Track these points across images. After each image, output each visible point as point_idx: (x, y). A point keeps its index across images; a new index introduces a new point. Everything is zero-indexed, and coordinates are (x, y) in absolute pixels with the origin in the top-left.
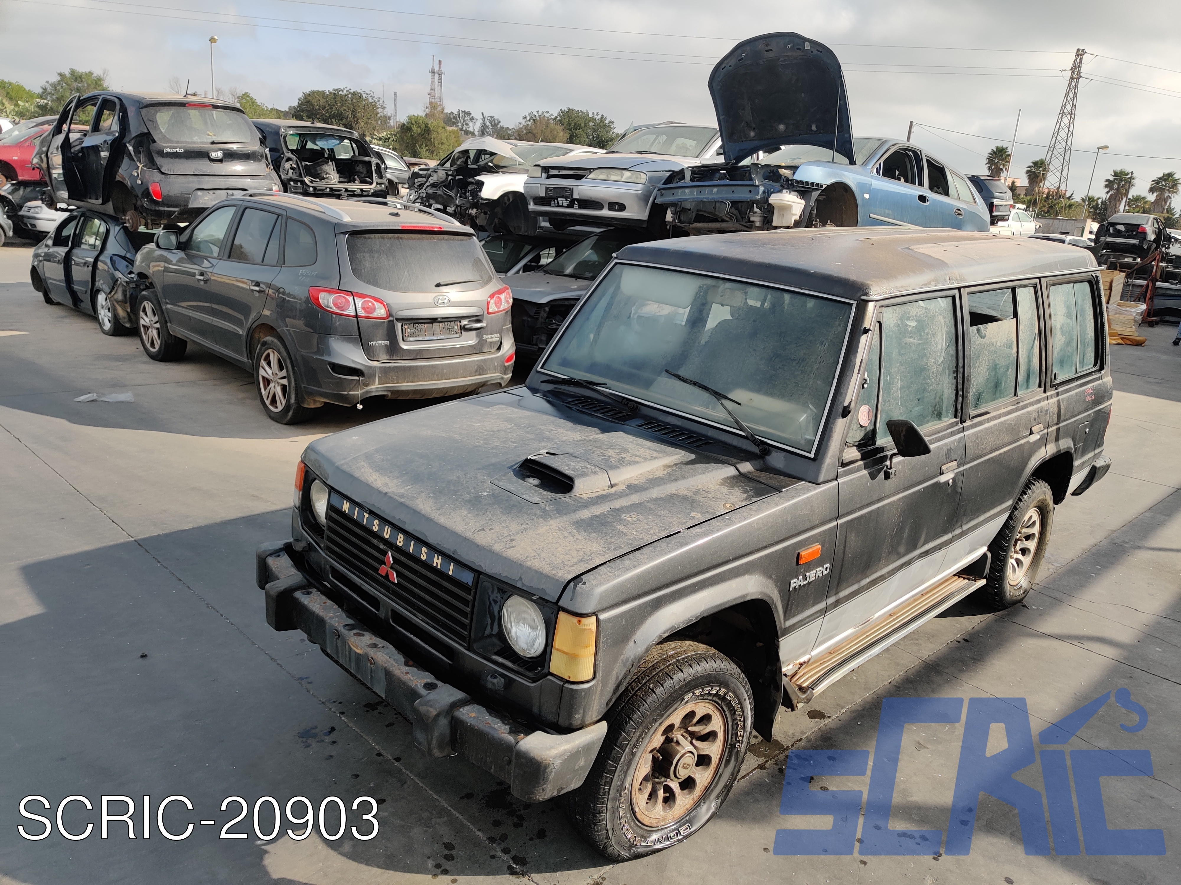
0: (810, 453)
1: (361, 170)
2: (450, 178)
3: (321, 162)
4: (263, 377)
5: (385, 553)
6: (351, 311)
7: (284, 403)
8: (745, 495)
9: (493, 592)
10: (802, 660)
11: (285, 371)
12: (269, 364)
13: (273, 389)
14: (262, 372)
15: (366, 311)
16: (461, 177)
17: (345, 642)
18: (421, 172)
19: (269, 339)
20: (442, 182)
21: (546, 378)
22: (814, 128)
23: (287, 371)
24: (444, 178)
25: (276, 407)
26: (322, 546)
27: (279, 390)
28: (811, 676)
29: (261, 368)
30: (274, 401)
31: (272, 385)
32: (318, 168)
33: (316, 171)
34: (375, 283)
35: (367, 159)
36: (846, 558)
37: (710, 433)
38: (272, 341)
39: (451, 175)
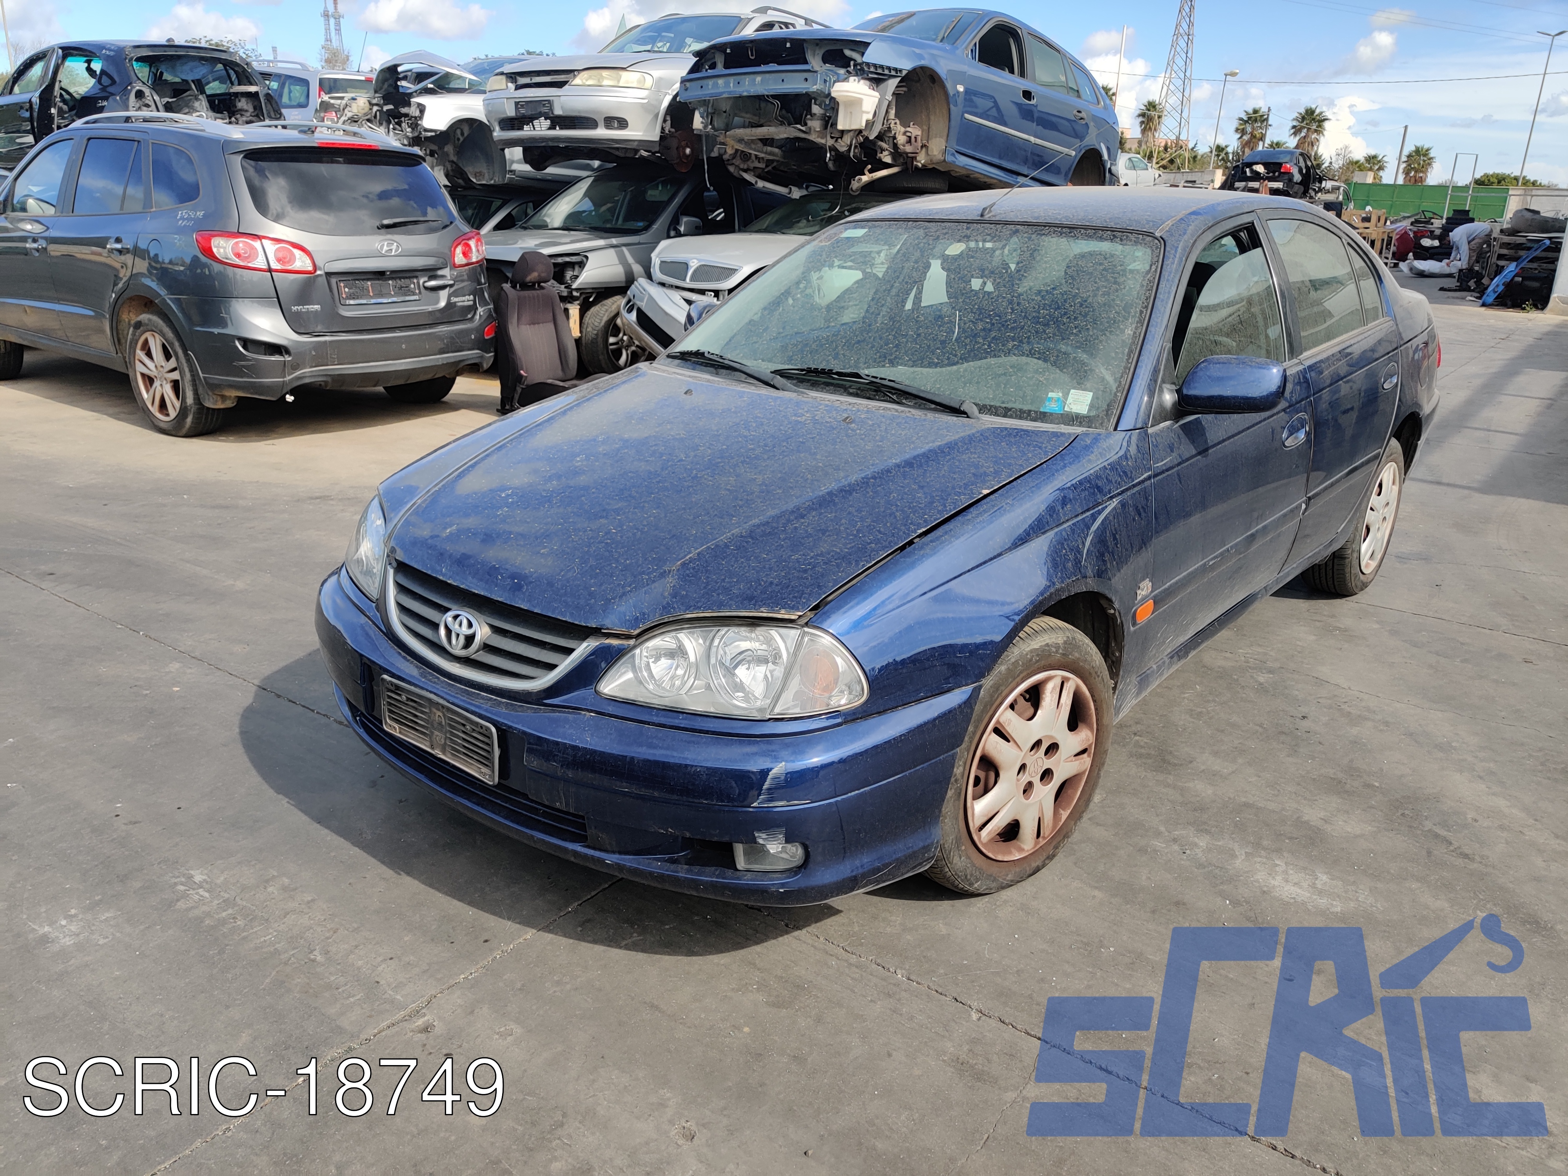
1: (246, 108)
2: (375, 108)
3: (186, 93)
4: (143, 375)
6: (260, 263)
7: (178, 404)
11: (173, 359)
12: (149, 354)
13: (159, 388)
14: (140, 368)
15: (282, 263)
16: (391, 107)
19: (145, 317)
24: (366, 110)
25: (168, 415)
27: (168, 388)
29: (137, 362)
30: (163, 406)
31: (157, 384)
35: (251, 89)
38: (150, 320)
39: (377, 105)
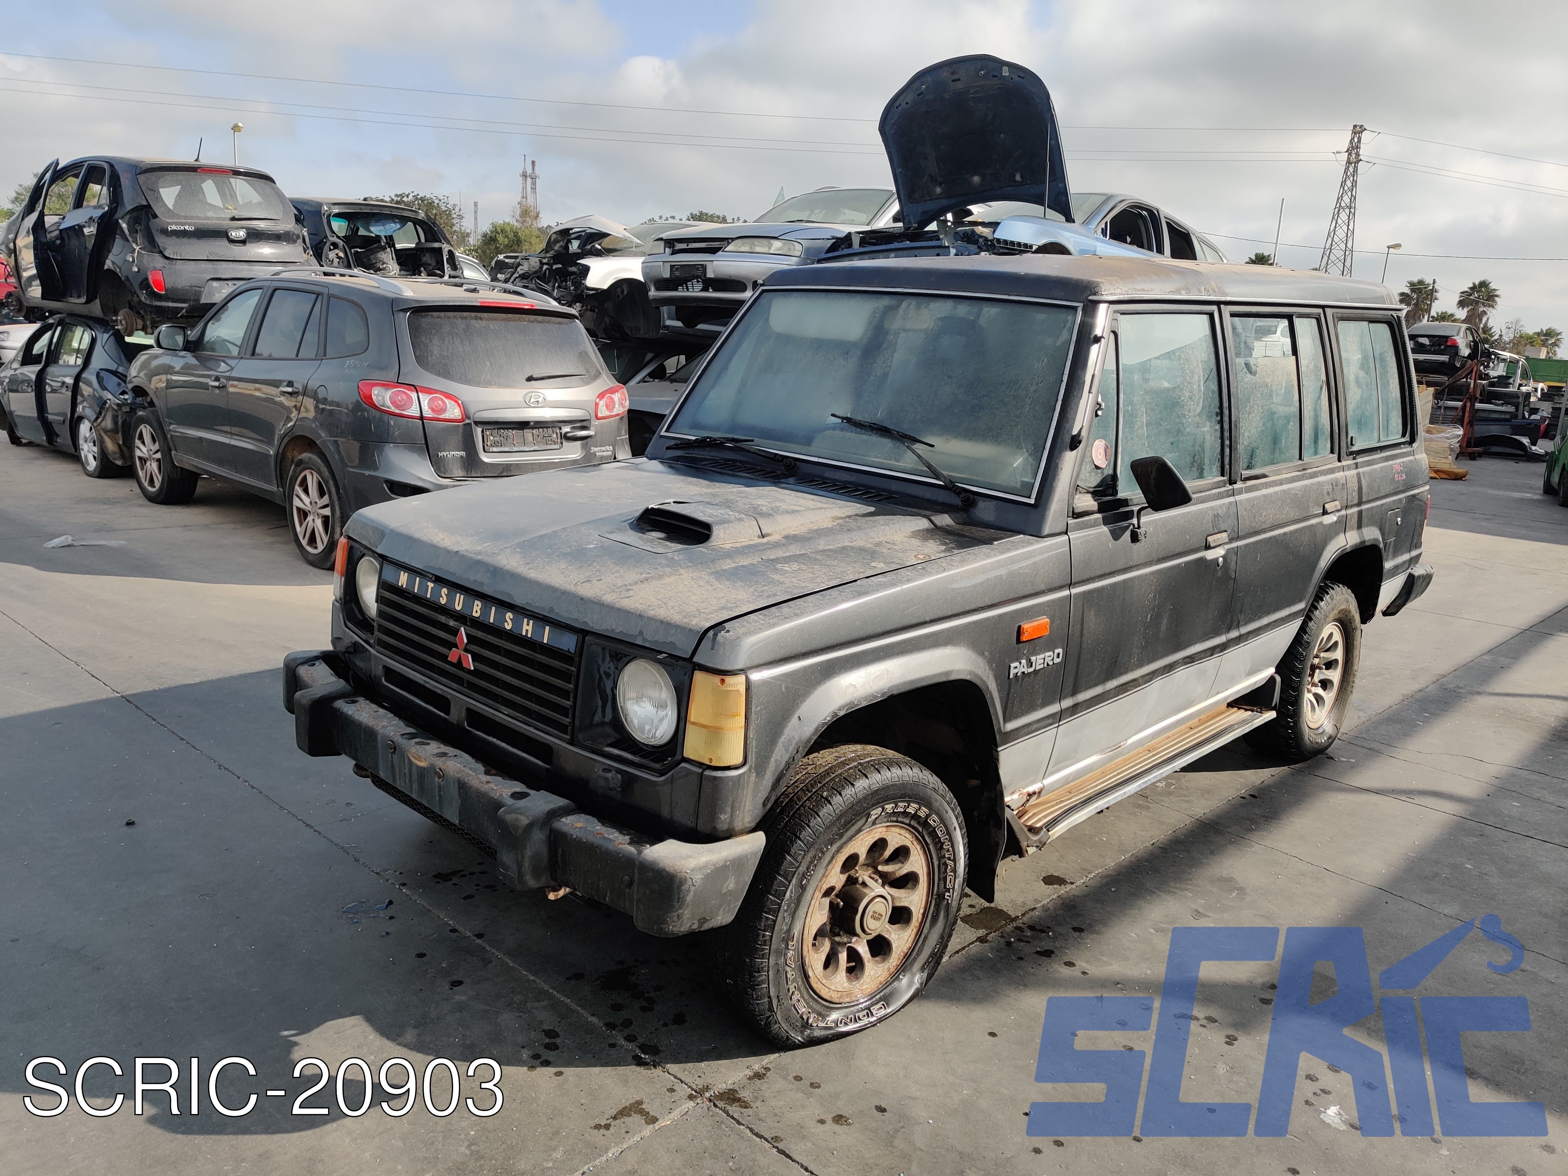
0: (1029, 497)
1: (429, 261)
2: (545, 267)
3: (376, 248)
4: (299, 509)
5: (455, 632)
6: (414, 411)
7: (326, 540)
8: (943, 548)
9: (603, 660)
10: (1031, 789)
11: (326, 497)
12: (306, 491)
13: (311, 523)
14: (297, 503)
15: (433, 410)
16: (560, 266)
17: (403, 755)
18: (507, 260)
19: (305, 456)
20: (535, 272)
21: (672, 443)
22: (1018, 178)
23: (330, 497)
24: (537, 268)
25: (316, 548)
26: (372, 641)
27: (319, 523)
28: (1045, 817)
29: (295, 497)
30: (312, 541)
31: (310, 518)
32: (372, 257)
33: (370, 260)
34: (446, 374)
35: (436, 245)
36: (1084, 645)
37: (894, 486)
38: (310, 458)
39: (546, 264)
